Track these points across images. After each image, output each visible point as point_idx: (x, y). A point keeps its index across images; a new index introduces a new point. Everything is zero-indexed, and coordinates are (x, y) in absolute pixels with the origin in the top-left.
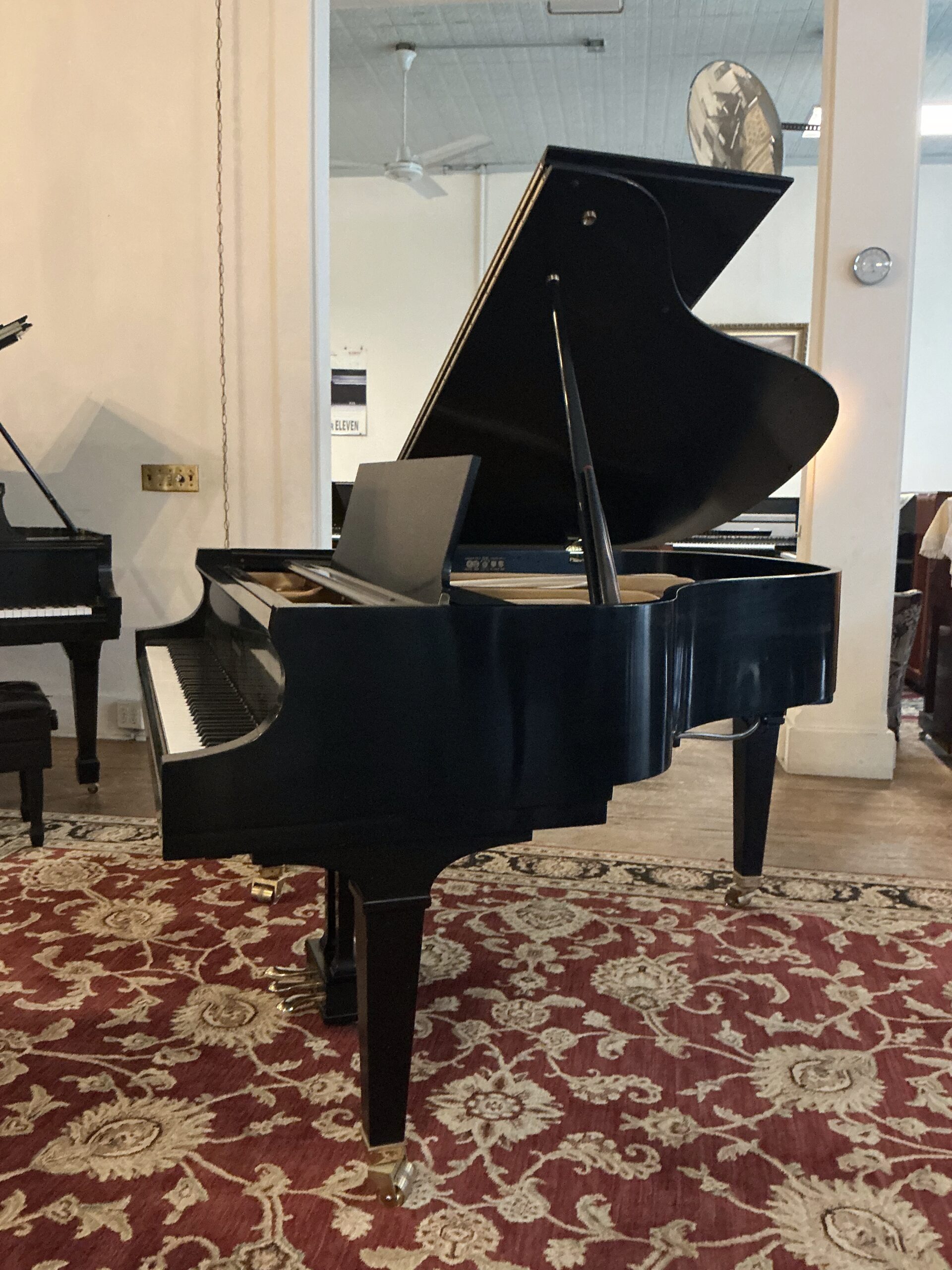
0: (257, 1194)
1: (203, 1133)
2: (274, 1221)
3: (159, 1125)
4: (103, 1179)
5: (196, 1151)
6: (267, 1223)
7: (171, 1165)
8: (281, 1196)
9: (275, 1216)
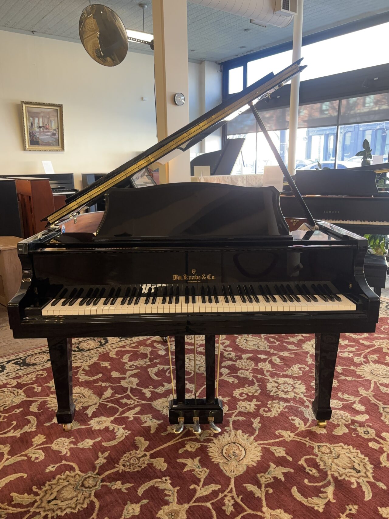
0: (290, 439)
1: (248, 436)
2: (307, 441)
3: (235, 443)
4: (255, 465)
5: (256, 441)
6: (307, 443)
7: (260, 448)
8: (295, 436)
9: (305, 441)
